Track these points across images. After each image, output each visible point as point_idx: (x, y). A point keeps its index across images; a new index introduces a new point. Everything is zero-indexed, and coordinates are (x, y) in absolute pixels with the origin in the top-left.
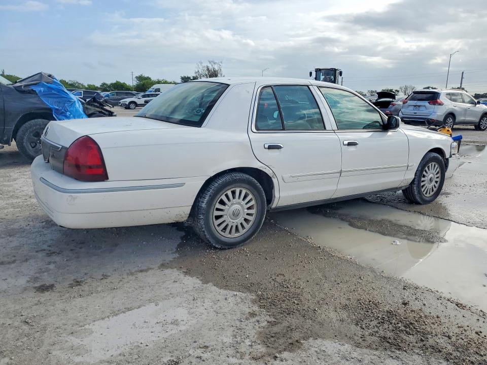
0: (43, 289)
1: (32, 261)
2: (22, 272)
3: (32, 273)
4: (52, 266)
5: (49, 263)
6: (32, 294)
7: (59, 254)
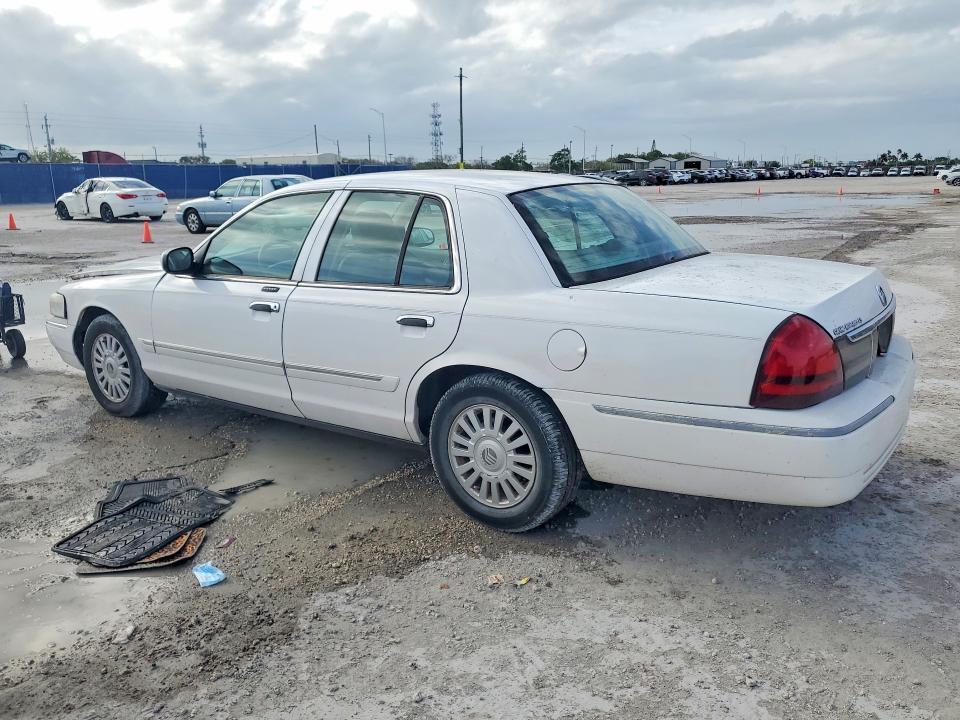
0: (937, 463)
1: (931, 499)
2: (953, 491)
3: (939, 485)
4: (906, 481)
5: (905, 487)
6: (952, 462)
7: (879, 494)
